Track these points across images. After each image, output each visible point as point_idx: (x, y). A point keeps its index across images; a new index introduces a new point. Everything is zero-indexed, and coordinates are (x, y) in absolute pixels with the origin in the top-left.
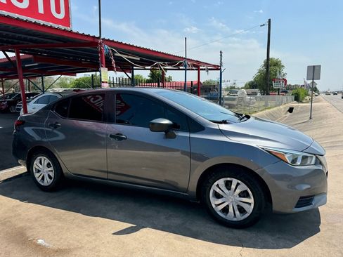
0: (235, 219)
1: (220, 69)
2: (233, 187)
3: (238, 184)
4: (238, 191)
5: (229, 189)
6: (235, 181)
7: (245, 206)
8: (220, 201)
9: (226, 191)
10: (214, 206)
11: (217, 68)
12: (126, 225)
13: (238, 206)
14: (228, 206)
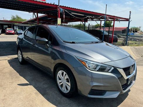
0: (64, 92)
1: (129, 21)
2: (64, 75)
3: (66, 75)
8: (60, 81)
9: (62, 77)
10: (58, 83)
11: (127, 20)
13: (66, 86)
14: (63, 84)
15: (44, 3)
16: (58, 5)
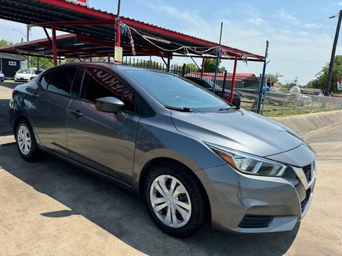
0: (172, 225)
1: (265, 61)
2: (173, 186)
3: (177, 185)
4: (177, 193)
5: (169, 189)
6: (175, 181)
7: (183, 213)
8: (159, 200)
9: (166, 190)
10: (153, 205)
11: (261, 59)
12: (63, 207)
13: (177, 210)
14: (166, 207)
15: (81, 6)
16: (117, 16)
